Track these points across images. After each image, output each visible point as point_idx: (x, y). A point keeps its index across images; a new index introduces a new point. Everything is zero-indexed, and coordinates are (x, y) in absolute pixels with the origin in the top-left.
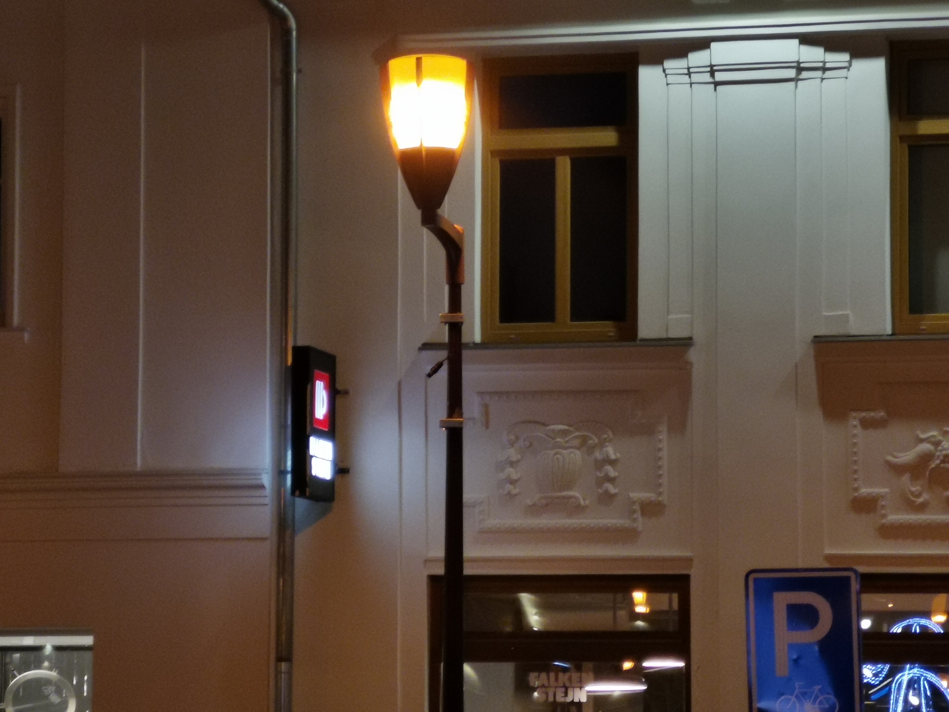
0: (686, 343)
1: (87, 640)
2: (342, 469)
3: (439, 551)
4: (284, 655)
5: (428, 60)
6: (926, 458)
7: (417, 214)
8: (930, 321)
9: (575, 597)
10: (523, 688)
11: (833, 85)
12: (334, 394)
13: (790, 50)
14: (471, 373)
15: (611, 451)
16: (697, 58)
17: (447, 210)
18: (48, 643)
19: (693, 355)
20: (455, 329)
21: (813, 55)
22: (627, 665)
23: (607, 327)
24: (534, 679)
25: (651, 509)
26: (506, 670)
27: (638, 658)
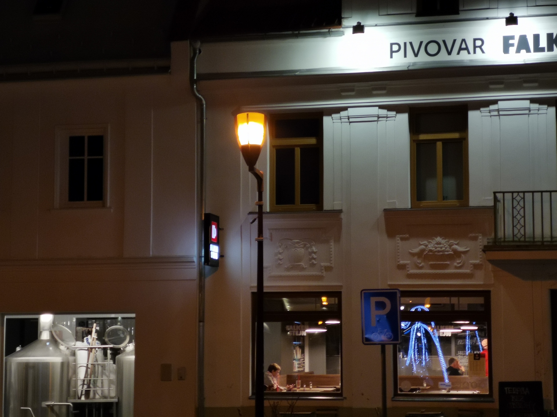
0: (340, 211)
1: (133, 315)
2: (221, 255)
3: (255, 284)
4: (202, 320)
5: (250, 114)
6: (422, 251)
7: (247, 167)
8: (424, 203)
9: (302, 299)
10: (284, 331)
11: (390, 123)
12: (219, 229)
13: (375, 111)
14: (266, 222)
15: (314, 249)
16: (343, 114)
17: (257, 166)
18: (120, 316)
19: (343, 216)
20: (261, 207)
21: (384, 112)
22: (320, 323)
23: (313, 206)
24: (288, 328)
25: (328, 269)
26: (278, 325)
27: (324, 320)
